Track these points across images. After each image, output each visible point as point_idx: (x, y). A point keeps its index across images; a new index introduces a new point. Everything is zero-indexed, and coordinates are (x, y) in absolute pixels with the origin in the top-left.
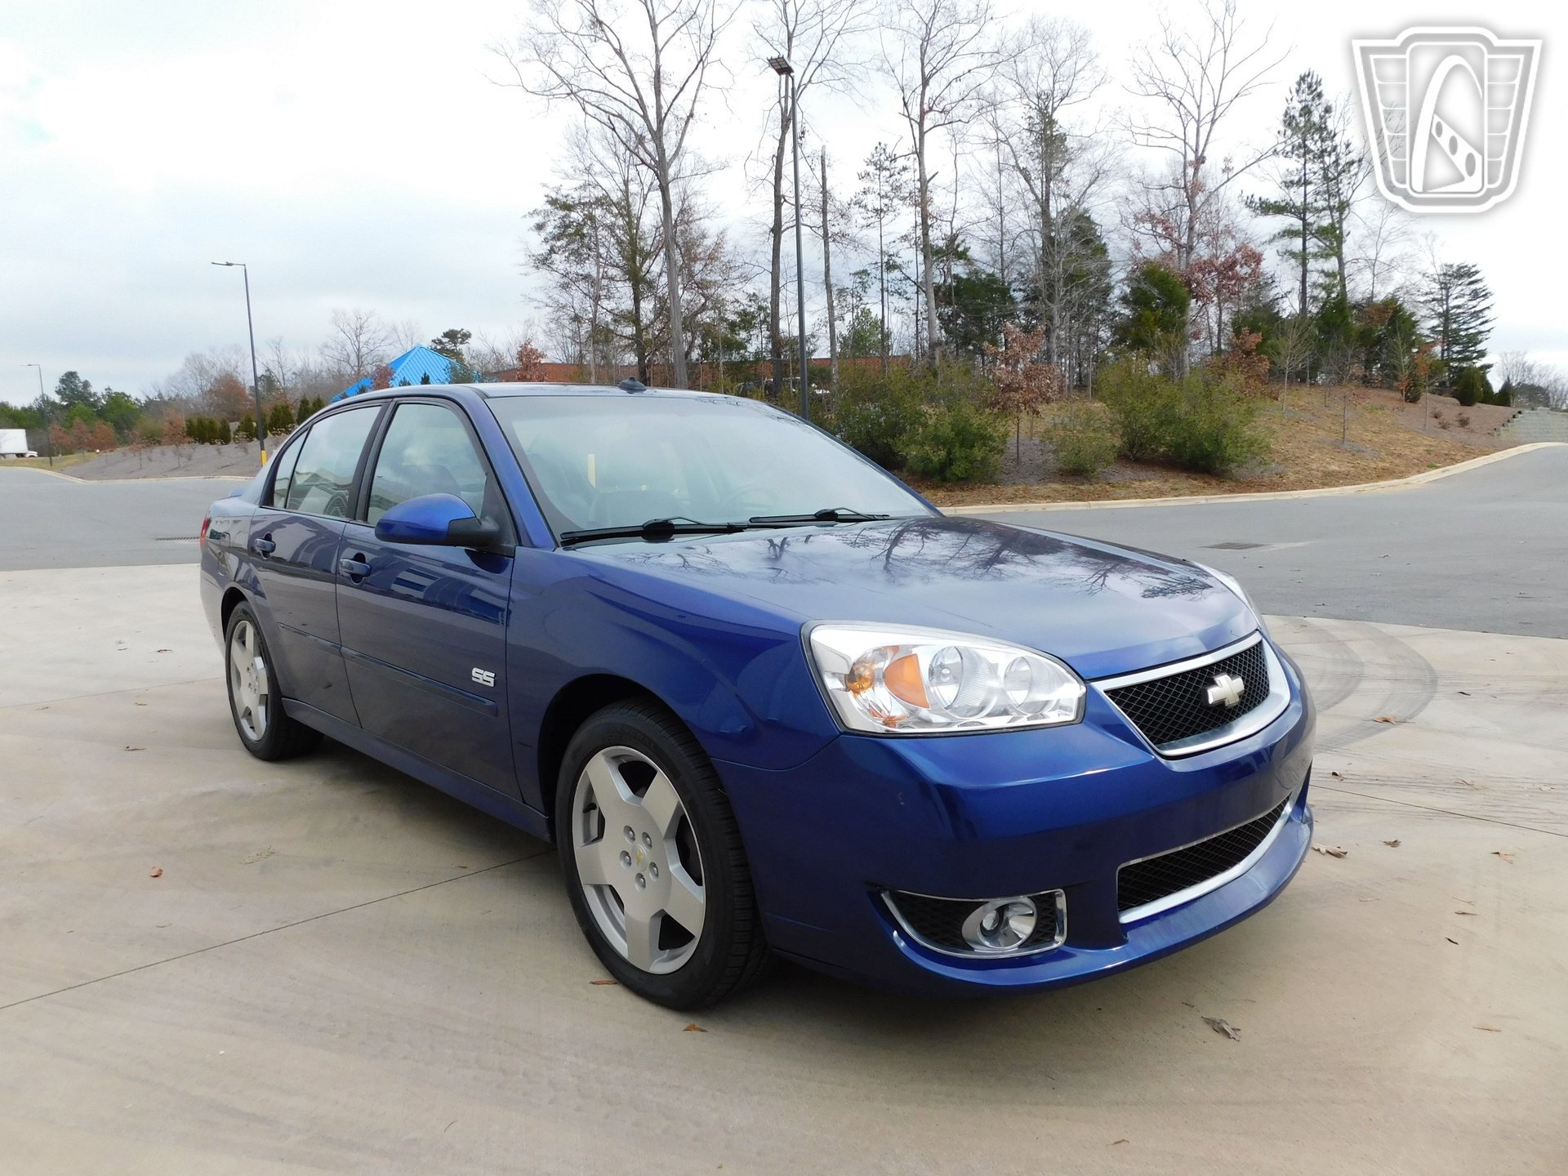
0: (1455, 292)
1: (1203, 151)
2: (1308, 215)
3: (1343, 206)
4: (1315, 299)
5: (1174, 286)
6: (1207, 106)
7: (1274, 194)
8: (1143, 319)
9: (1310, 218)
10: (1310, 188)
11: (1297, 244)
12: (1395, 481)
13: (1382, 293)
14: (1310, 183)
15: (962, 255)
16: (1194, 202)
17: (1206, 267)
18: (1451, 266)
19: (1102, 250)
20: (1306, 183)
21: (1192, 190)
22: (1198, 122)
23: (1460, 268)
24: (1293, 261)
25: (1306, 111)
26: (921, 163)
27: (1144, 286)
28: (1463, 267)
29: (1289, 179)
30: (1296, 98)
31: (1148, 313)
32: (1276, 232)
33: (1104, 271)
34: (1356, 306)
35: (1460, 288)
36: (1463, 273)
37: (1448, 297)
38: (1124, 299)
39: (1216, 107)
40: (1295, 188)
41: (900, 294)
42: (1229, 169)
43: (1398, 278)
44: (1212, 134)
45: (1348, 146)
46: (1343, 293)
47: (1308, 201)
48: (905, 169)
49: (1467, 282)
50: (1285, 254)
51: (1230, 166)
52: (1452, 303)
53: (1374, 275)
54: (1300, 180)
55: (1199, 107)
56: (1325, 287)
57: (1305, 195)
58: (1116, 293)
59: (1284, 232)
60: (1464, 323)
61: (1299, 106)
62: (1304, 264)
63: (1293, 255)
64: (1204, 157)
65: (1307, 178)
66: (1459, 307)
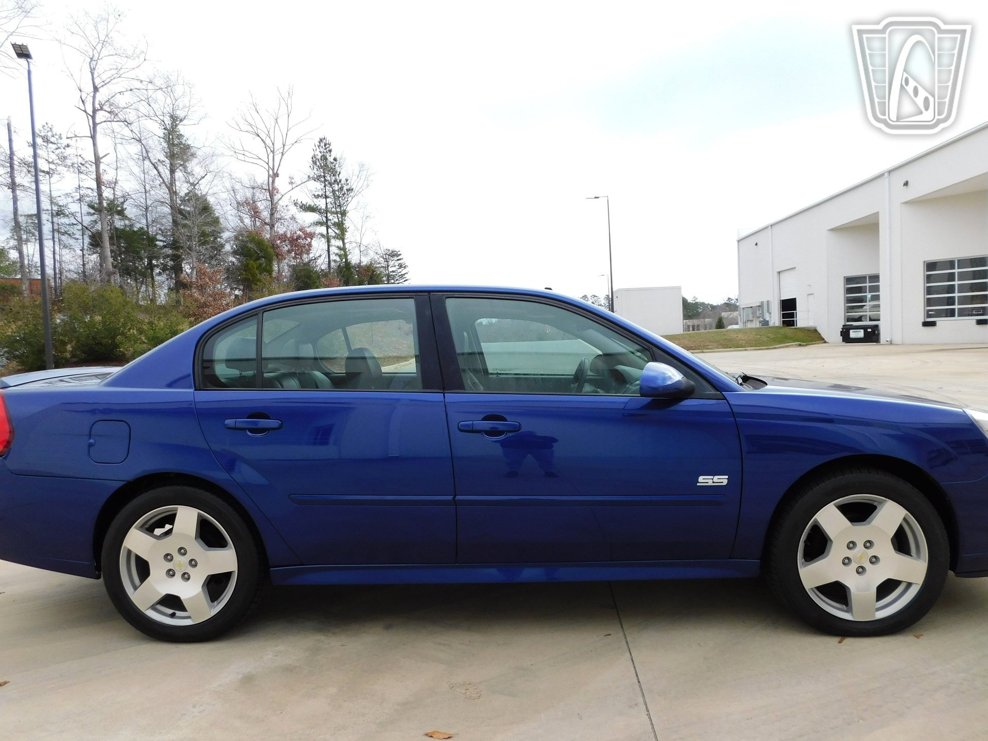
0: (391, 263)
1: (278, 170)
2: (329, 214)
3: (344, 214)
4: (335, 261)
5: (267, 248)
6: (278, 145)
7: (309, 201)
8: (250, 266)
9: (330, 217)
10: (329, 200)
11: (323, 230)
12: (406, 363)
13: (365, 261)
14: (328, 197)
15: (121, 213)
16: (273, 199)
17: (283, 237)
18: (389, 250)
19: (216, 221)
20: (326, 197)
21: (272, 192)
22: (273, 152)
23: (393, 252)
24: (323, 239)
25: (324, 158)
26: (94, 144)
27: (249, 245)
28: (394, 251)
29: (316, 194)
30: (318, 150)
31: (252, 262)
32: (312, 222)
33: (216, 234)
34: (354, 267)
35: (393, 262)
36: (394, 254)
37: (388, 266)
38: (235, 253)
39: (284, 145)
40: (320, 199)
41: (69, 235)
42: (292, 183)
43: (372, 254)
44: (282, 161)
45: (347, 180)
46: (346, 260)
47: (328, 207)
48: (68, 146)
49: (396, 259)
50: (319, 234)
51: (293, 181)
52: (391, 269)
53: (360, 251)
54: (322, 195)
55: (273, 144)
56: (340, 256)
57: (327, 204)
58: (228, 248)
59: (317, 222)
60: (397, 280)
61: (320, 155)
62: (328, 241)
63: (323, 236)
64: (278, 174)
65: (327, 194)
66: (393, 272)
